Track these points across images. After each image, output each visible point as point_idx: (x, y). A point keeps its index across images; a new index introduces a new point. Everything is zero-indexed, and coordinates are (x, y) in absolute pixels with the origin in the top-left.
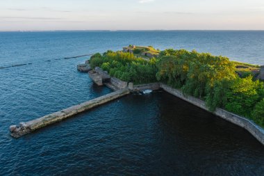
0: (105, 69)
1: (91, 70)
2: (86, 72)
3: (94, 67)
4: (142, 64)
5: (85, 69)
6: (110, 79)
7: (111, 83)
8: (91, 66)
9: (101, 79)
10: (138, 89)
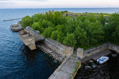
0: (36, 29)
1: (22, 29)
2: (17, 31)
3: (25, 27)
4: (91, 21)
5: (17, 28)
6: (43, 40)
7: (45, 46)
8: (22, 26)
9: (34, 42)
10: (88, 55)
